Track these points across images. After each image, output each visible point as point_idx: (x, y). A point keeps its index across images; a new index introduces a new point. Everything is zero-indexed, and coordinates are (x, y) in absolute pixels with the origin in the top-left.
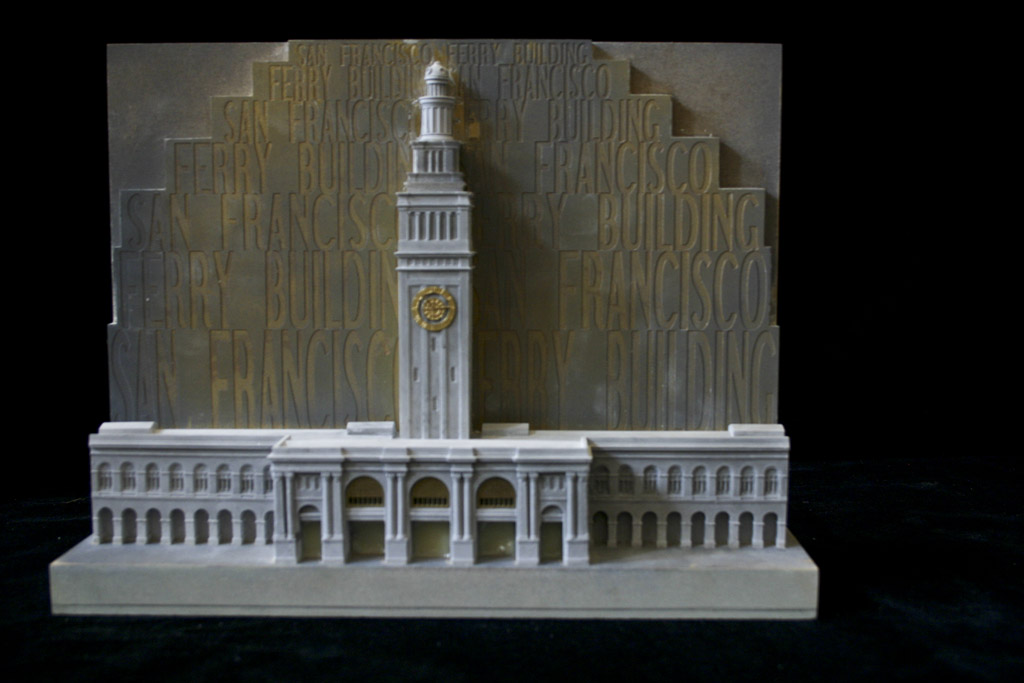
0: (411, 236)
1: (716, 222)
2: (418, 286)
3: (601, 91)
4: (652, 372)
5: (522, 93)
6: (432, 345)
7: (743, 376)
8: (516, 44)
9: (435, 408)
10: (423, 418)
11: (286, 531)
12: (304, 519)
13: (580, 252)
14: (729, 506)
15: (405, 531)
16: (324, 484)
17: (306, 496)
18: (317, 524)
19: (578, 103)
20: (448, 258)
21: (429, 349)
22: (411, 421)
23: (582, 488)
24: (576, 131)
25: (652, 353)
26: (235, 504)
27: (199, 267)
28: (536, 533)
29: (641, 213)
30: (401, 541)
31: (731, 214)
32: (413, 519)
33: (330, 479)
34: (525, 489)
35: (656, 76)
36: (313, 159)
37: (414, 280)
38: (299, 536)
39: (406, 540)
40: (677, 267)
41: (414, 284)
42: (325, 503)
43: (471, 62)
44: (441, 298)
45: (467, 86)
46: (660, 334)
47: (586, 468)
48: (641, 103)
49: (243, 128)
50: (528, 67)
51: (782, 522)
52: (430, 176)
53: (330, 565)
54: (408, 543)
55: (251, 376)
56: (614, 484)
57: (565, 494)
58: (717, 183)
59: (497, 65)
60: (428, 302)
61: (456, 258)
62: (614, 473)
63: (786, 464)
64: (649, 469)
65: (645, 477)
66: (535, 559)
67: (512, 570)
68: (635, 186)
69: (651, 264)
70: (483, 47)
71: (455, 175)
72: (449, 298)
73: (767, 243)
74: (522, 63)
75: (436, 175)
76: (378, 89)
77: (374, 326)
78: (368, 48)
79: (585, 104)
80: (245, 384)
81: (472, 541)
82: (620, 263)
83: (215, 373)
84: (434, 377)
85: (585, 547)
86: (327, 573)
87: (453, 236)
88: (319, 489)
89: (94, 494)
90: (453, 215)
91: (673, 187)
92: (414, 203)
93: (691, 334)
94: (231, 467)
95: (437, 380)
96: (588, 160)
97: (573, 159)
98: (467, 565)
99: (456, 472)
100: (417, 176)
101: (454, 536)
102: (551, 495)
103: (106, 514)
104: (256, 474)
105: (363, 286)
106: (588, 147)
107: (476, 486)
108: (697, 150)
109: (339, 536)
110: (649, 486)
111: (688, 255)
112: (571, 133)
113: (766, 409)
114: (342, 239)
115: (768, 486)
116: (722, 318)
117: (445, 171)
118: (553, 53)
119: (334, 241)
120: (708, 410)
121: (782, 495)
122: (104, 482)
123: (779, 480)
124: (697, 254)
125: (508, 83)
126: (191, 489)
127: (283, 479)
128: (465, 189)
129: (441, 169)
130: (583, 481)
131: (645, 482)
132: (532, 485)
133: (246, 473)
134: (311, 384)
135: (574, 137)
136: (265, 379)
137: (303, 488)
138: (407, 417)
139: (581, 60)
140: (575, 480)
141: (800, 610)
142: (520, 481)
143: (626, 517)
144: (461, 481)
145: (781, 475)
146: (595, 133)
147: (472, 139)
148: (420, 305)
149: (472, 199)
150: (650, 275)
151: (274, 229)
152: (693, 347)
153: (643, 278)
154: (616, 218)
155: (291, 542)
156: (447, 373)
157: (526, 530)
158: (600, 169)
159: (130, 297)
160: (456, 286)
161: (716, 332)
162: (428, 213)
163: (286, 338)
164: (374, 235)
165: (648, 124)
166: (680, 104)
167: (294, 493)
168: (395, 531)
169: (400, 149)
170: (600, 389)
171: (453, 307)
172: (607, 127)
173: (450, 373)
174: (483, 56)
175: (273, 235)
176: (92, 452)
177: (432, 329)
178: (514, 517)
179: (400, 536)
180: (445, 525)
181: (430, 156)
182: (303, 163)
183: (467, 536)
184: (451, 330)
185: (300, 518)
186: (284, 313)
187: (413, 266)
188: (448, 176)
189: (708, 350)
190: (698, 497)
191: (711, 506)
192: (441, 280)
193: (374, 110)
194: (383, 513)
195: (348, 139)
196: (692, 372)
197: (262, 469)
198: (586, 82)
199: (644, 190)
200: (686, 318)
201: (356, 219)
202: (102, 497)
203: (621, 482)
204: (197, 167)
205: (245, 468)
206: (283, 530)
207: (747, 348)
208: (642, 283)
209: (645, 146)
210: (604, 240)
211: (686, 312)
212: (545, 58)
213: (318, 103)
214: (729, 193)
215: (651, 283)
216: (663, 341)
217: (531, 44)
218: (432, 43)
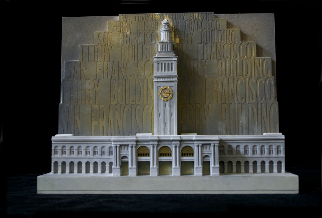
0: (158, 71)
1: (256, 68)
2: (161, 86)
3: (218, 28)
4: (237, 117)
5: (193, 29)
6: (165, 105)
7: (267, 118)
8: (190, 14)
9: (166, 127)
10: (162, 130)
11: (117, 165)
12: (123, 161)
13: (212, 79)
14: (266, 158)
15: (157, 165)
16: (130, 149)
17: (124, 153)
18: (128, 162)
19: (211, 32)
20: (170, 77)
21: (164, 107)
22: (158, 131)
23: (217, 149)
24: (210, 40)
25: (236, 111)
26: (99, 160)
27: (89, 85)
28: (201, 165)
29: (232, 65)
30: (155, 168)
31: (261, 65)
32: (160, 161)
33: (132, 147)
34: (197, 149)
35: (235, 24)
36: (127, 50)
37: (159, 84)
38: (121, 167)
39: (157, 167)
40: (244, 83)
42: (130, 154)
43: (176, 19)
44: (168, 90)
45: (175, 27)
46: (239, 104)
47: (218, 142)
48: (230, 31)
49: (104, 41)
50: (194, 21)
51: (283, 164)
52: (164, 52)
53: (131, 176)
54: (158, 168)
55: (105, 120)
56: (226, 151)
57: (211, 151)
58: (256, 56)
59: (184, 20)
60: (164, 91)
61: (173, 77)
62: (226, 148)
63: (284, 144)
64: (238, 146)
65: (237, 149)
66: (201, 174)
67: (193, 177)
69: (235, 82)
70: (180, 15)
71: (172, 52)
72: (171, 90)
73: (272, 75)
74: (193, 20)
75: (166, 52)
76: (147, 28)
77: (145, 103)
78: (144, 16)
79: (213, 32)
80: (103, 123)
81: (179, 168)
82: (225, 82)
83: (93, 119)
84: (166, 116)
85: (218, 169)
86: (131, 179)
87: (172, 70)
88: (128, 150)
89: (52, 156)
90: (172, 63)
91: (242, 57)
92: (159, 60)
93: (249, 104)
94: (98, 147)
95: (167, 117)
96: (214, 49)
97: (209, 49)
98: (178, 176)
99: (174, 144)
100: (160, 52)
101: (173, 166)
102: (206, 151)
103: (56, 163)
104: (106, 149)
105: (142, 90)
106: (214, 45)
107: (181, 149)
108: (249, 45)
109: (134, 166)
110: (238, 152)
111: (247, 78)
112: (208, 41)
113: (275, 129)
114: (135, 75)
115: (278, 152)
116: (259, 99)
117: (169, 50)
118: (202, 16)
119: (133, 76)
120: (256, 130)
121: (283, 155)
122: (56, 153)
123: (282, 150)
124: (250, 78)
125: (188, 26)
126: (85, 155)
127: (116, 147)
128: (176, 55)
129: (167, 50)
130: (217, 147)
131: (237, 151)
132: (200, 148)
133: (103, 149)
134: (125, 122)
135: (209, 42)
136: (109, 120)
137: (123, 150)
138: (157, 129)
139: (211, 18)
140: (214, 146)
141: (293, 190)
142: (196, 147)
143: (230, 163)
144: (176, 147)
145: (282, 148)
146: (216, 41)
147: (177, 43)
148: (161, 92)
149: (178, 58)
150: (235, 86)
151: (113, 72)
152: (250, 108)
153: (233, 86)
154: (224, 67)
155: (118, 168)
156: (170, 115)
157: (198, 164)
158: (218, 52)
159: (66, 95)
160: (173, 86)
161: (257, 103)
162: (164, 63)
163: (116, 107)
164: (145, 74)
165: (233, 38)
166: (242, 32)
167: (120, 152)
168: (153, 164)
169: (154, 47)
170: (220, 123)
171: (172, 93)
172: (220, 39)
173: (171, 114)
174: (180, 18)
175: (113, 74)
176: (52, 142)
177: (165, 100)
178: (194, 160)
179: (155, 166)
180: (170, 163)
181: (164, 46)
182: (123, 51)
183: (178, 166)
184: (171, 100)
185: (121, 160)
186: (116, 99)
187: (159, 80)
188: (170, 52)
189: (255, 109)
190: (255, 156)
191: (259, 159)
192: (168, 84)
193: (146, 35)
194: (150, 159)
195: (137, 44)
196: (250, 117)
197: (108, 147)
198: (213, 25)
199: (232, 58)
200: (247, 99)
201: (140, 69)
202: (55, 157)
203: (228, 151)
204: (90, 53)
205: (103, 147)
206: (116, 164)
207: (268, 109)
208: (232, 88)
209: (232, 45)
210: (220, 74)
211: (247, 97)
212: (200, 18)
213: (128, 33)
214: (260, 59)
215: (235, 88)
216: (240, 107)
217: (195, 14)
218: (164, 14)
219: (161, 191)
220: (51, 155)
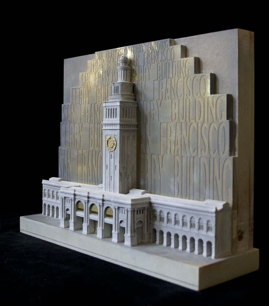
1: (209, 110)
3: (172, 58)
4: (188, 174)
5: (150, 63)
7: (219, 179)
8: (148, 44)
9: (111, 180)
10: (108, 183)
13: (166, 123)
14: (194, 235)
17: (67, 205)
19: (166, 64)
20: (114, 124)
21: (110, 158)
24: (165, 75)
27: (76, 129)
29: (185, 107)
31: (214, 106)
32: (89, 218)
33: (72, 200)
36: (100, 91)
37: (106, 132)
40: (196, 129)
41: (107, 134)
42: (71, 208)
43: (137, 52)
45: (136, 62)
46: (191, 158)
47: (130, 207)
48: (184, 61)
49: (86, 82)
50: (152, 52)
51: (213, 246)
52: (114, 95)
55: (86, 165)
56: (158, 218)
57: (125, 216)
58: (210, 93)
59: (143, 53)
60: (109, 141)
61: (116, 125)
62: (158, 213)
64: (169, 213)
65: (168, 216)
68: (183, 95)
69: (188, 128)
70: (140, 46)
71: (120, 94)
73: (227, 119)
74: (150, 51)
75: (116, 95)
76: (114, 66)
78: (112, 51)
79: (168, 64)
80: (85, 168)
82: (178, 127)
83: (79, 164)
86: (71, 232)
87: (116, 118)
90: (116, 109)
91: (195, 95)
93: (201, 158)
96: (169, 86)
97: (164, 86)
98: (101, 238)
99: (98, 203)
101: (98, 226)
102: (122, 216)
103: (45, 205)
106: (169, 80)
108: (202, 78)
110: (169, 221)
111: (200, 124)
112: (163, 76)
115: (208, 229)
116: (212, 152)
118: (158, 45)
120: (207, 193)
121: (213, 234)
122: (45, 195)
123: (212, 226)
124: (203, 123)
125: (146, 59)
130: (129, 212)
132: (116, 211)
135: (165, 77)
136: (89, 166)
137: (67, 202)
138: (104, 183)
142: (113, 209)
143: (162, 233)
144: (100, 206)
145: (213, 224)
146: (171, 76)
147: (137, 81)
149: (120, 103)
150: (188, 133)
151: (91, 116)
152: (202, 164)
153: (185, 134)
155: (63, 220)
157: (115, 228)
158: (172, 89)
159: (63, 138)
160: (116, 135)
161: (210, 158)
162: (110, 109)
163: (93, 153)
165: (187, 70)
167: (65, 204)
168: (85, 222)
170: (172, 180)
171: (115, 143)
172: (174, 73)
173: (115, 167)
174: (140, 50)
175: (91, 118)
176: (43, 185)
177: (110, 151)
178: (112, 222)
182: (98, 93)
183: (101, 227)
184: (115, 151)
185: (66, 213)
186: (93, 144)
187: (106, 128)
189: (207, 166)
190: (184, 229)
191: (189, 233)
192: (113, 133)
193: (113, 73)
195: (107, 84)
198: (168, 55)
200: (199, 151)
202: (45, 200)
204: (76, 96)
207: (221, 166)
208: (185, 136)
209: (186, 79)
210: (174, 118)
211: (199, 149)
212: (157, 48)
213: (101, 72)
214: (213, 97)
215: (188, 136)
216: (192, 161)
217: (153, 43)
218: (127, 47)
219: (87, 251)
220: (42, 198)
